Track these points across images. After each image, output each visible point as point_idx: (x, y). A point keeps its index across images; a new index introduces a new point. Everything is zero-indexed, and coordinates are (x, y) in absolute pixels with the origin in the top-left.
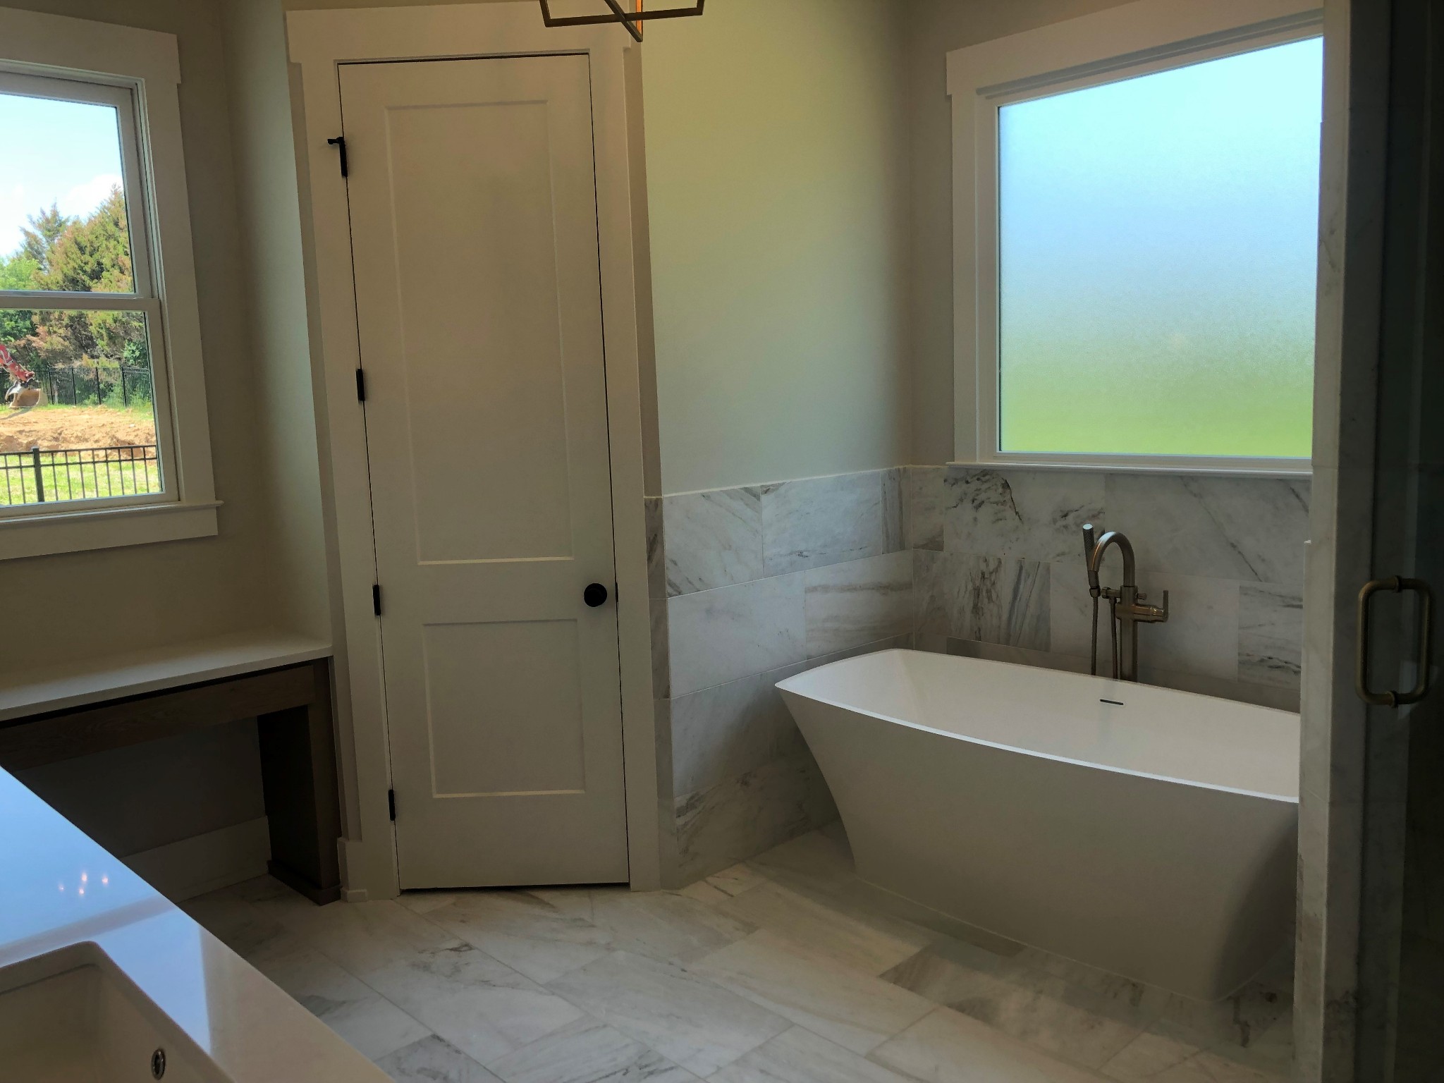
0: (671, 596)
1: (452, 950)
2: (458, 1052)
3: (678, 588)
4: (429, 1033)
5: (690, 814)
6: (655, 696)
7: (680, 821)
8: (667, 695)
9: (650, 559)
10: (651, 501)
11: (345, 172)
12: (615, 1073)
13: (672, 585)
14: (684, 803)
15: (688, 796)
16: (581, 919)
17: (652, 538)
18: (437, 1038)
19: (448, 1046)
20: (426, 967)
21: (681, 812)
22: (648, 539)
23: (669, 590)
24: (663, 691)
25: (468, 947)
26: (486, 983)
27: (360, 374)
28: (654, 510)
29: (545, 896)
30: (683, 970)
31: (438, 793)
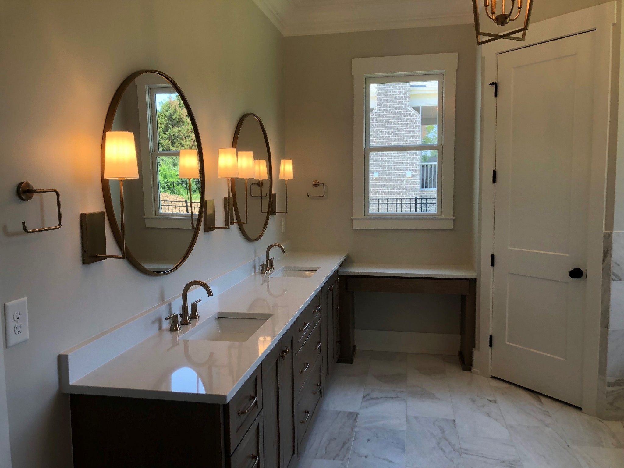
0: (613, 280)
1: (488, 400)
2: (455, 427)
3: (619, 277)
4: (453, 418)
5: (616, 388)
6: (601, 326)
7: (610, 389)
8: (607, 327)
9: (604, 260)
10: (607, 233)
11: (496, 95)
12: (498, 460)
13: (615, 275)
14: (613, 381)
15: (617, 379)
16: (548, 412)
17: (606, 251)
18: (454, 421)
19: (455, 425)
20: (474, 401)
21: (609, 385)
22: (604, 251)
23: (612, 277)
24: (606, 325)
25: (495, 402)
26: (488, 415)
27: (494, 173)
28: (608, 237)
29: (543, 399)
30: (568, 446)
31: (508, 342)
